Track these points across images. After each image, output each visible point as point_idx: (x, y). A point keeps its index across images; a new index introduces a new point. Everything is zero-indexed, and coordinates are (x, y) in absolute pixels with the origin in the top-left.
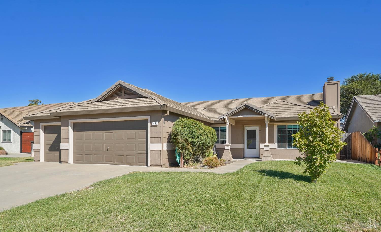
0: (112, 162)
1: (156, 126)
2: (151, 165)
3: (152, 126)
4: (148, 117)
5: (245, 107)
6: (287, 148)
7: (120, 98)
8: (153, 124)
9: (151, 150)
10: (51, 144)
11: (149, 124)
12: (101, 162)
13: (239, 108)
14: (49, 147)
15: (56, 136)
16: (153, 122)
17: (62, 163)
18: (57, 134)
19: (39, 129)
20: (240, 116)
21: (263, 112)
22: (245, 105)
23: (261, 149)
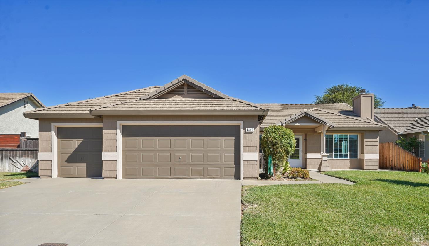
0: (185, 175)
1: (251, 133)
2: (244, 178)
3: (246, 133)
4: (241, 123)
5: (304, 115)
6: (333, 158)
7: (180, 97)
8: (248, 131)
9: (244, 161)
10: (71, 153)
11: (242, 131)
12: (168, 177)
13: (298, 116)
14: (67, 157)
15: (81, 142)
16: (248, 129)
17: (104, 178)
18: (82, 140)
19: (51, 131)
20: (297, 124)
21: (323, 121)
22: (305, 113)
23: (308, 159)
